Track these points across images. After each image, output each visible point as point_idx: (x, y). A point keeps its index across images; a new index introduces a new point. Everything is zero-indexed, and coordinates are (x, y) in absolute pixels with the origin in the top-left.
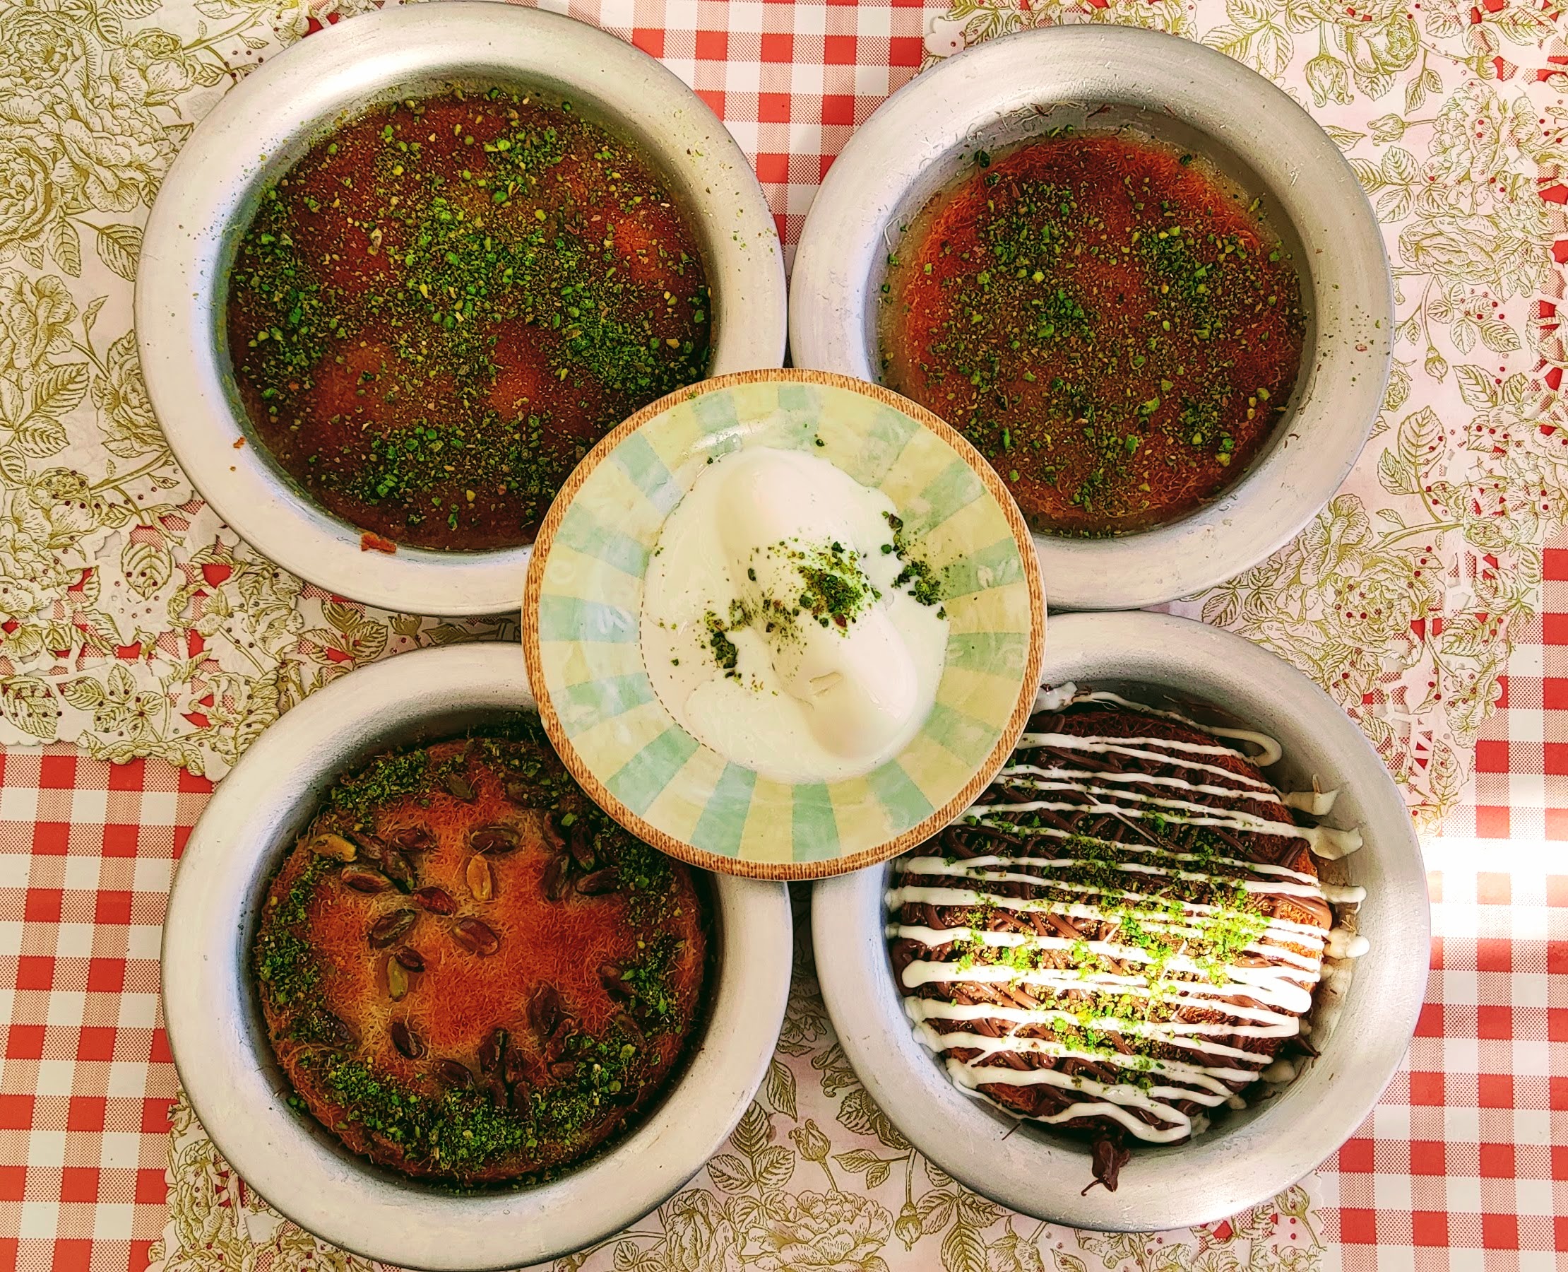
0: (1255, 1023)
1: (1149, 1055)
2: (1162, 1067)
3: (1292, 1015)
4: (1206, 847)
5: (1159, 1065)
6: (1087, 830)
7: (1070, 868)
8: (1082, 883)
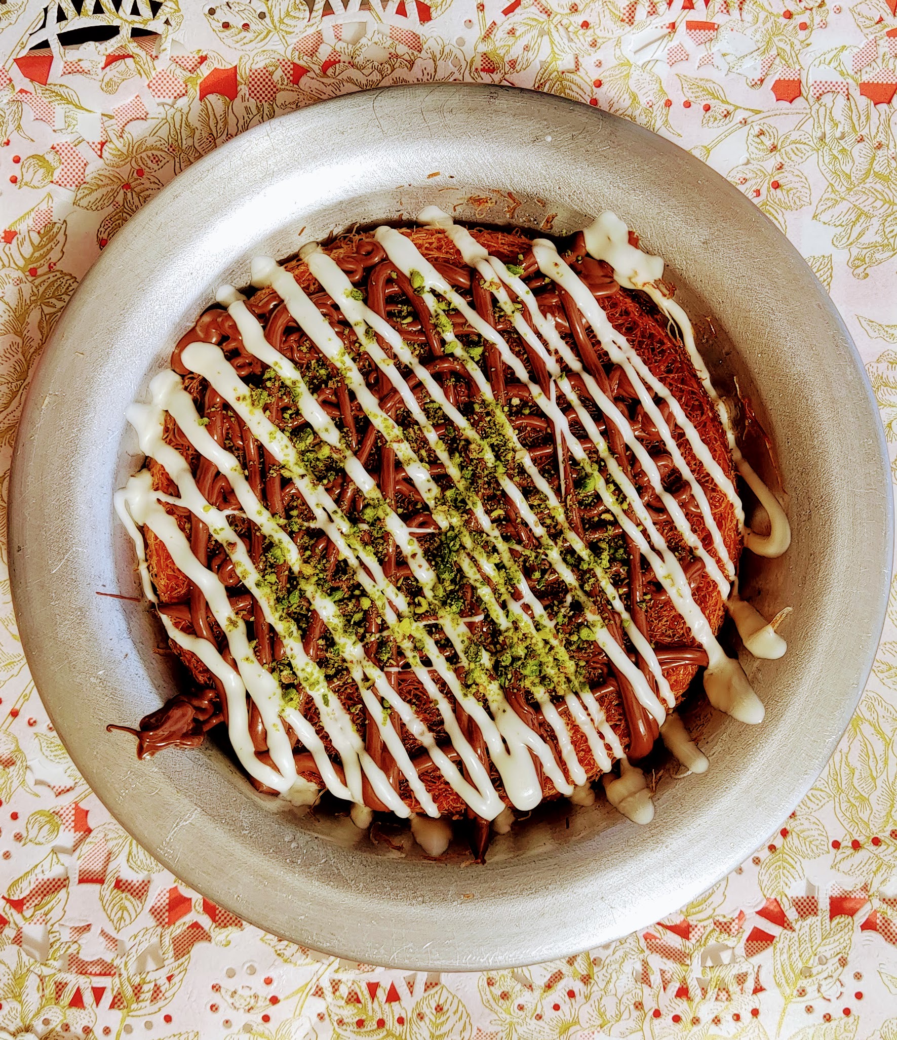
0: (460, 764)
1: (329, 678)
2: (326, 702)
3: (504, 797)
4: (605, 556)
5: (325, 697)
6: (514, 414)
7: (456, 429)
8: (451, 453)
